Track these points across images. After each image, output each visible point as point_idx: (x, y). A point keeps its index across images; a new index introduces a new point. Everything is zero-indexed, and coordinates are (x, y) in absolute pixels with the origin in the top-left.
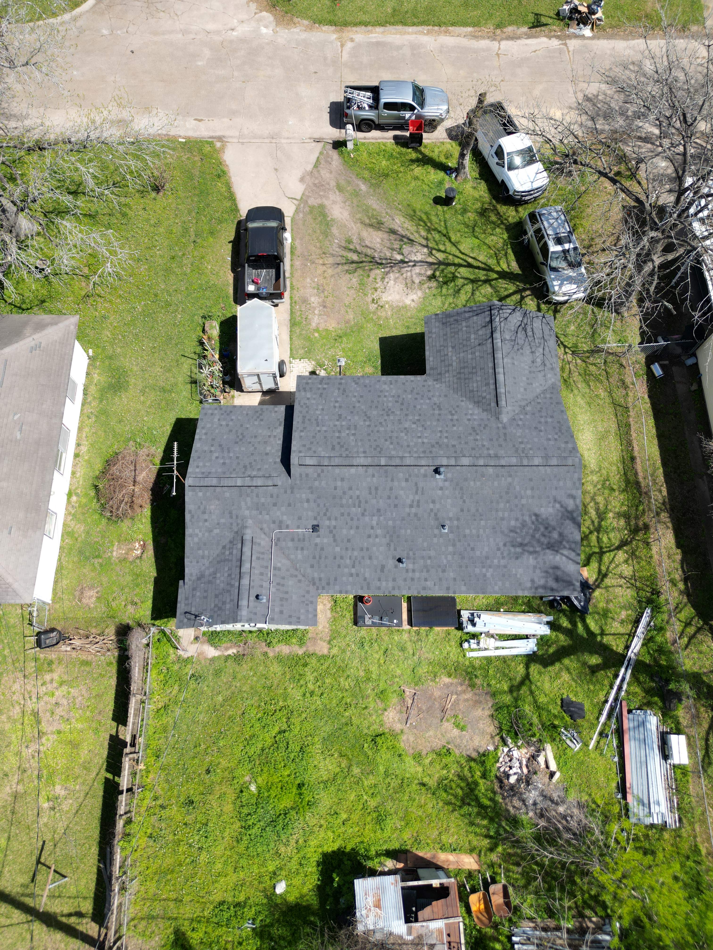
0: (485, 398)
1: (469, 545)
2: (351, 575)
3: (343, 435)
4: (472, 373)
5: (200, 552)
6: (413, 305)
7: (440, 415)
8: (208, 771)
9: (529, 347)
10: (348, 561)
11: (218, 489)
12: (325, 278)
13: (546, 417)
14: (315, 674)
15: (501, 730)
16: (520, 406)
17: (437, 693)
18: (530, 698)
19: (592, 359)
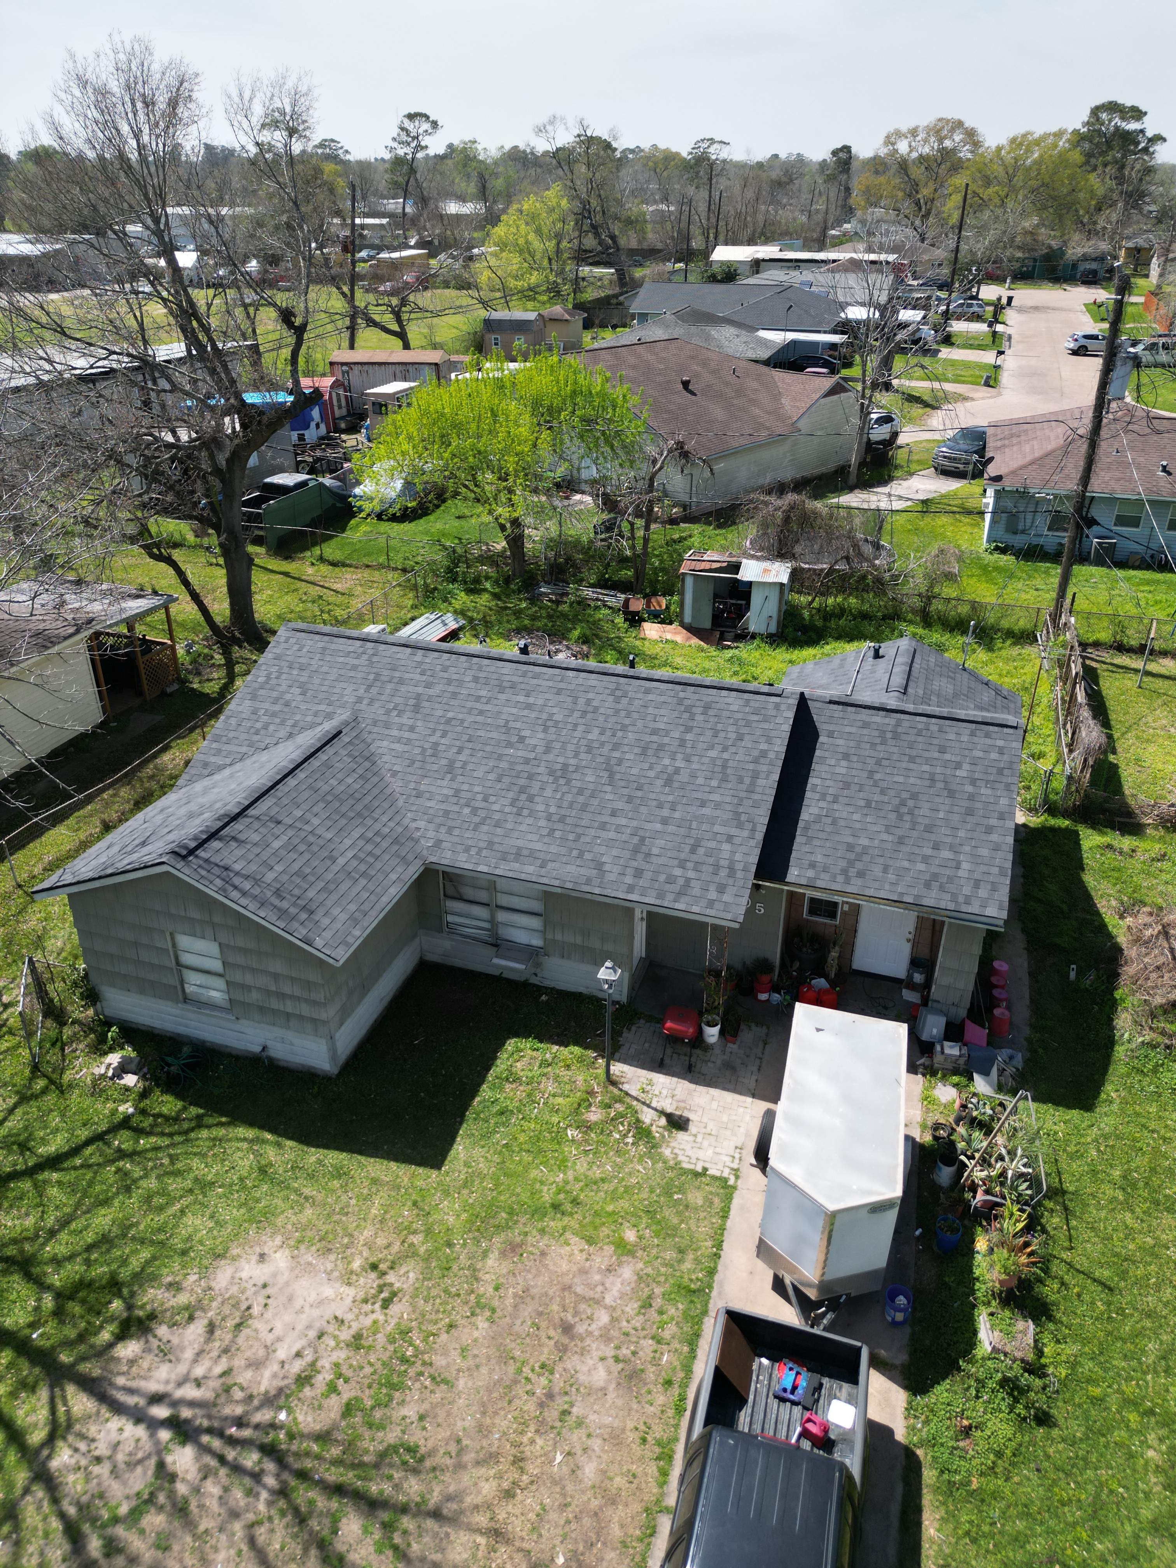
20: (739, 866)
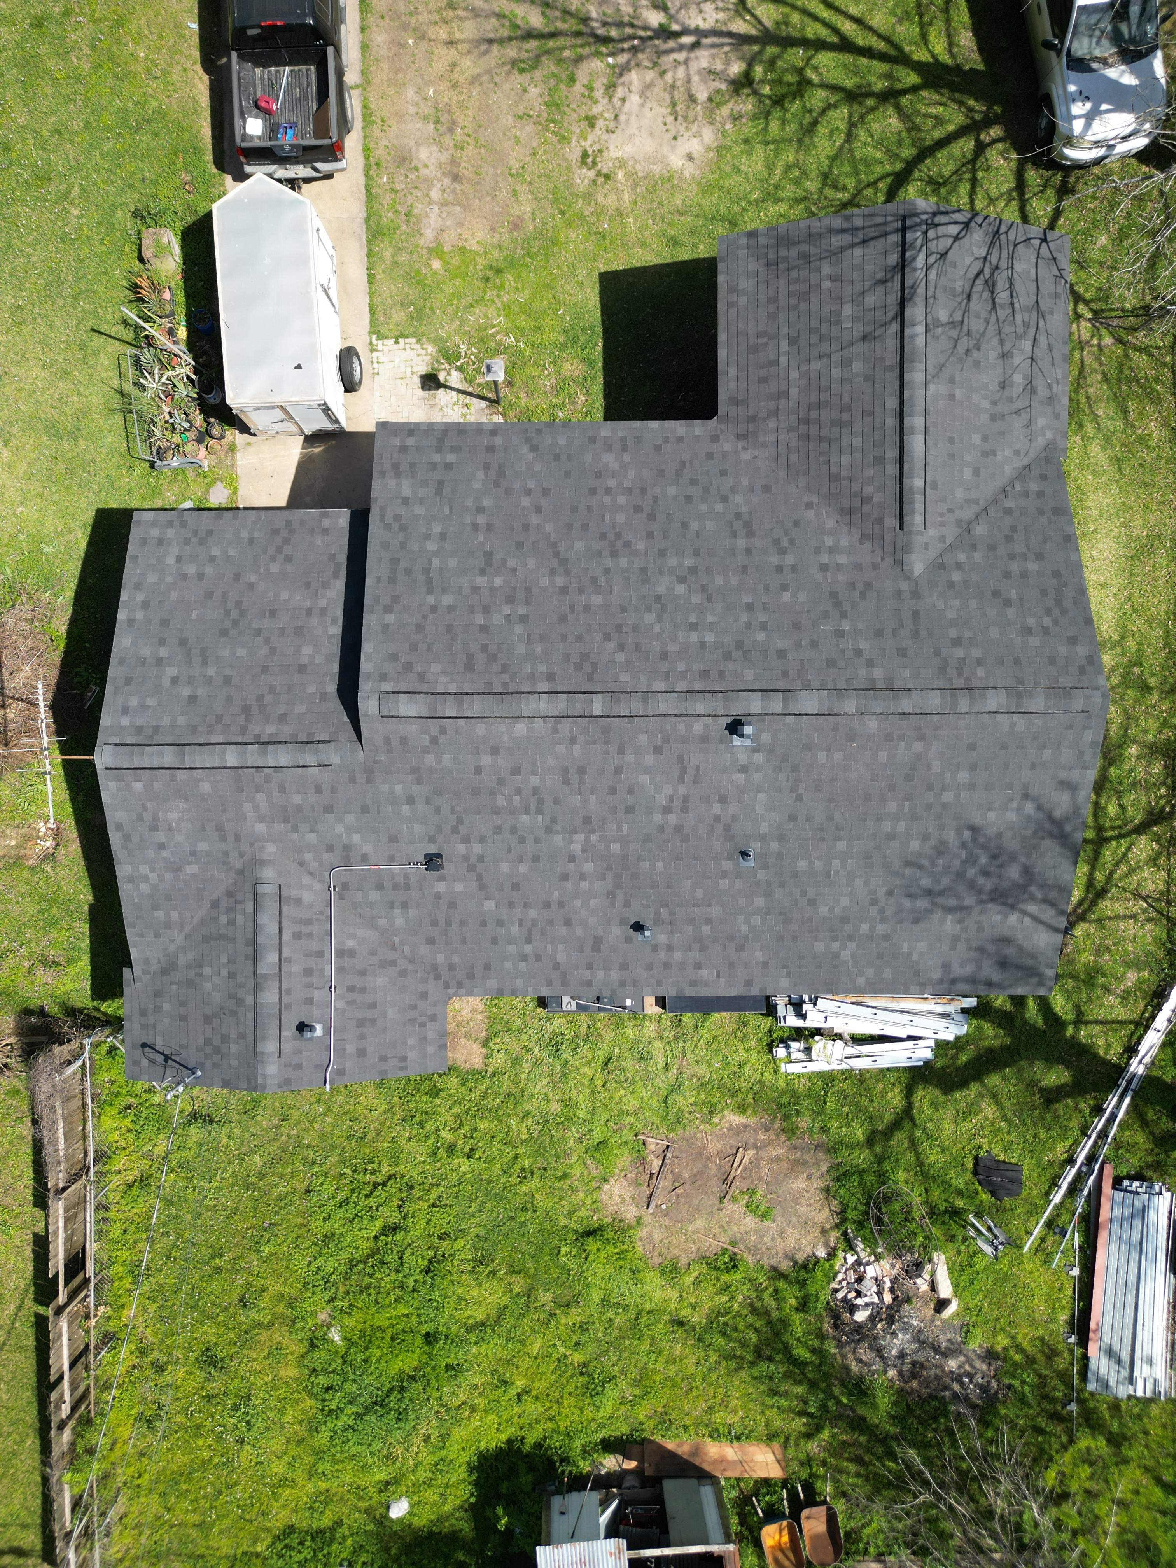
0: (868, 500)
1: (804, 894)
2: (524, 958)
3: (497, 619)
4: (840, 424)
5: (160, 914)
6: (690, 170)
7: (748, 551)
8: (243, 1303)
9: (995, 341)
10: (515, 930)
11: (181, 775)
12: (455, 86)
13: (1024, 557)
14: (456, 1110)
15: (844, 1220)
16: (959, 522)
17: (713, 1146)
18: (910, 1156)
19: (1142, 333)
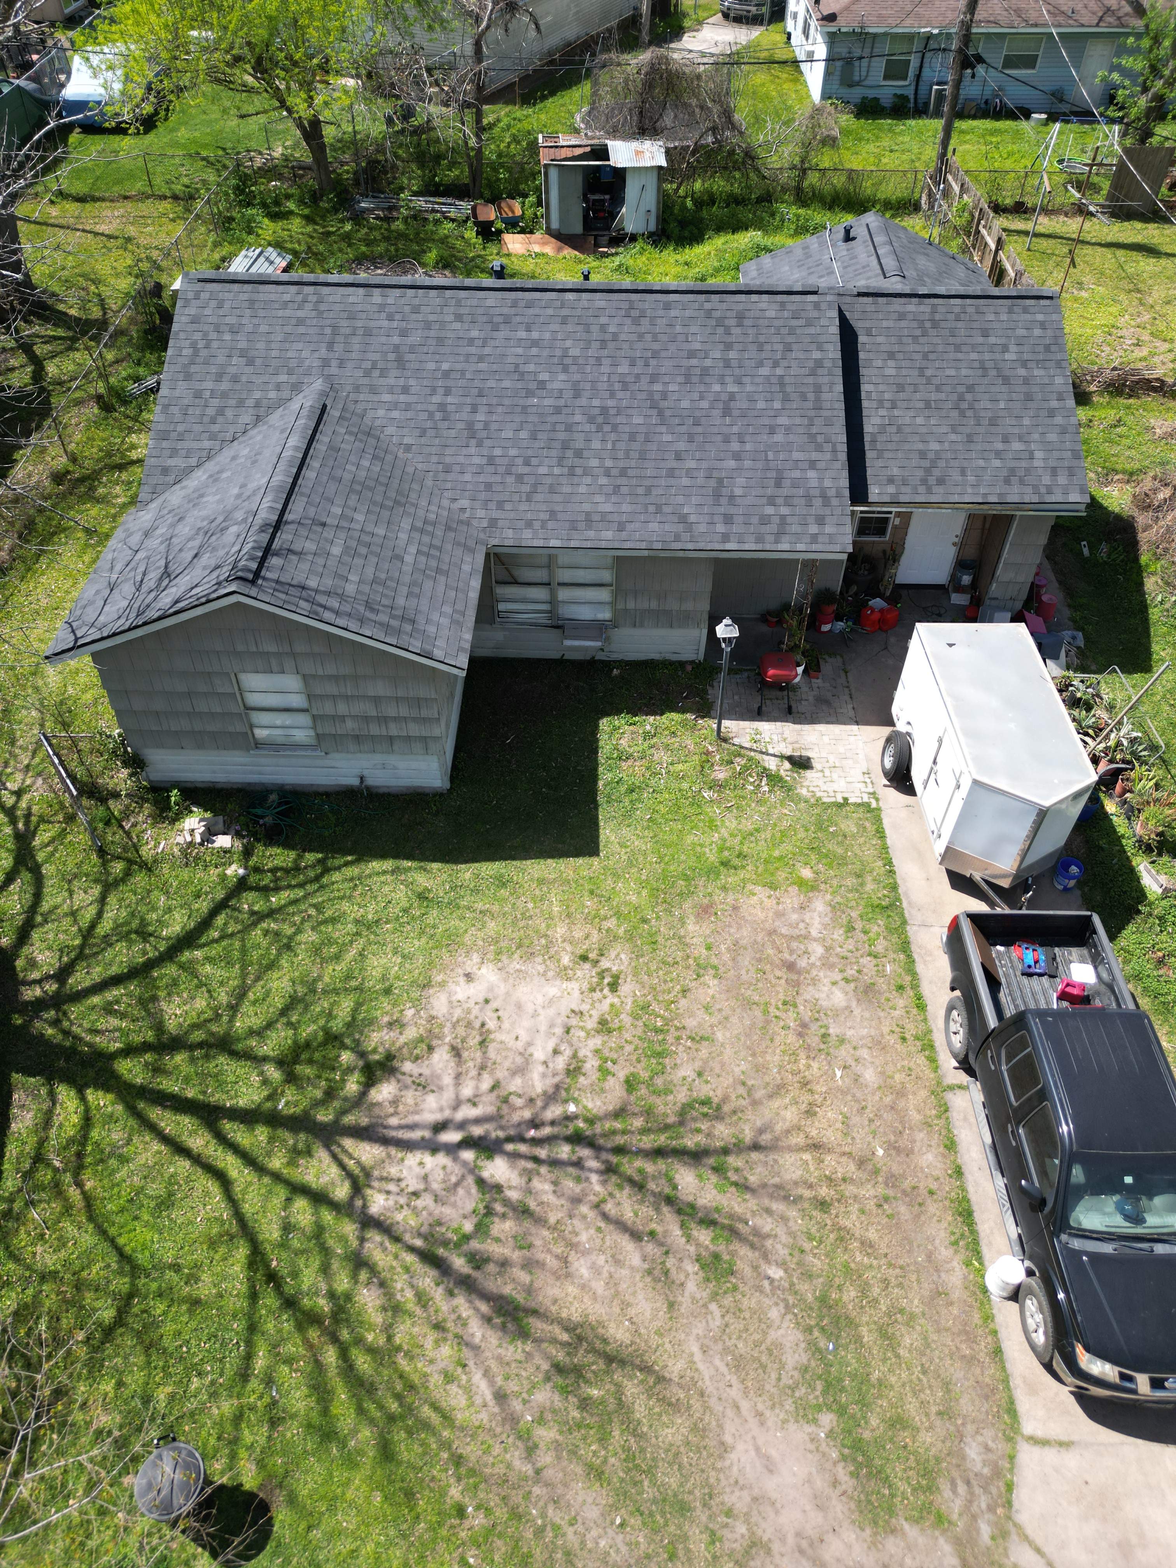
20: (832, 493)
